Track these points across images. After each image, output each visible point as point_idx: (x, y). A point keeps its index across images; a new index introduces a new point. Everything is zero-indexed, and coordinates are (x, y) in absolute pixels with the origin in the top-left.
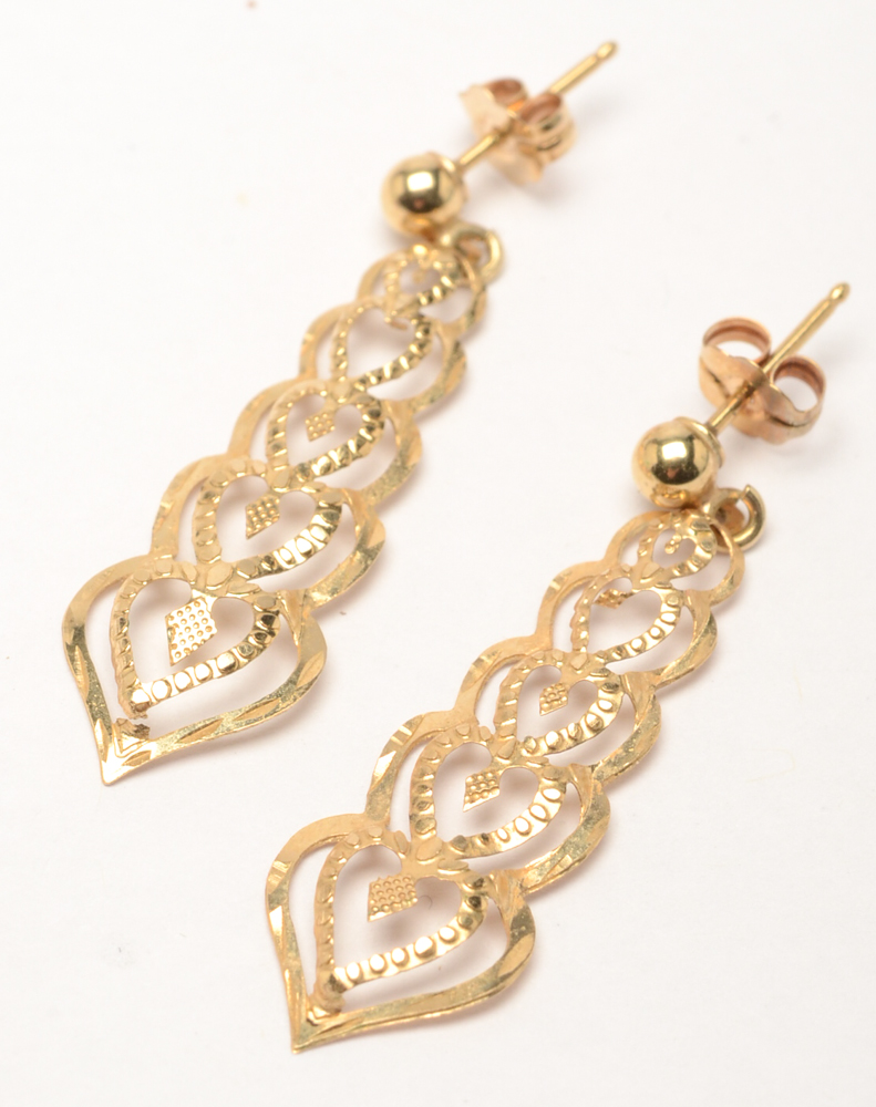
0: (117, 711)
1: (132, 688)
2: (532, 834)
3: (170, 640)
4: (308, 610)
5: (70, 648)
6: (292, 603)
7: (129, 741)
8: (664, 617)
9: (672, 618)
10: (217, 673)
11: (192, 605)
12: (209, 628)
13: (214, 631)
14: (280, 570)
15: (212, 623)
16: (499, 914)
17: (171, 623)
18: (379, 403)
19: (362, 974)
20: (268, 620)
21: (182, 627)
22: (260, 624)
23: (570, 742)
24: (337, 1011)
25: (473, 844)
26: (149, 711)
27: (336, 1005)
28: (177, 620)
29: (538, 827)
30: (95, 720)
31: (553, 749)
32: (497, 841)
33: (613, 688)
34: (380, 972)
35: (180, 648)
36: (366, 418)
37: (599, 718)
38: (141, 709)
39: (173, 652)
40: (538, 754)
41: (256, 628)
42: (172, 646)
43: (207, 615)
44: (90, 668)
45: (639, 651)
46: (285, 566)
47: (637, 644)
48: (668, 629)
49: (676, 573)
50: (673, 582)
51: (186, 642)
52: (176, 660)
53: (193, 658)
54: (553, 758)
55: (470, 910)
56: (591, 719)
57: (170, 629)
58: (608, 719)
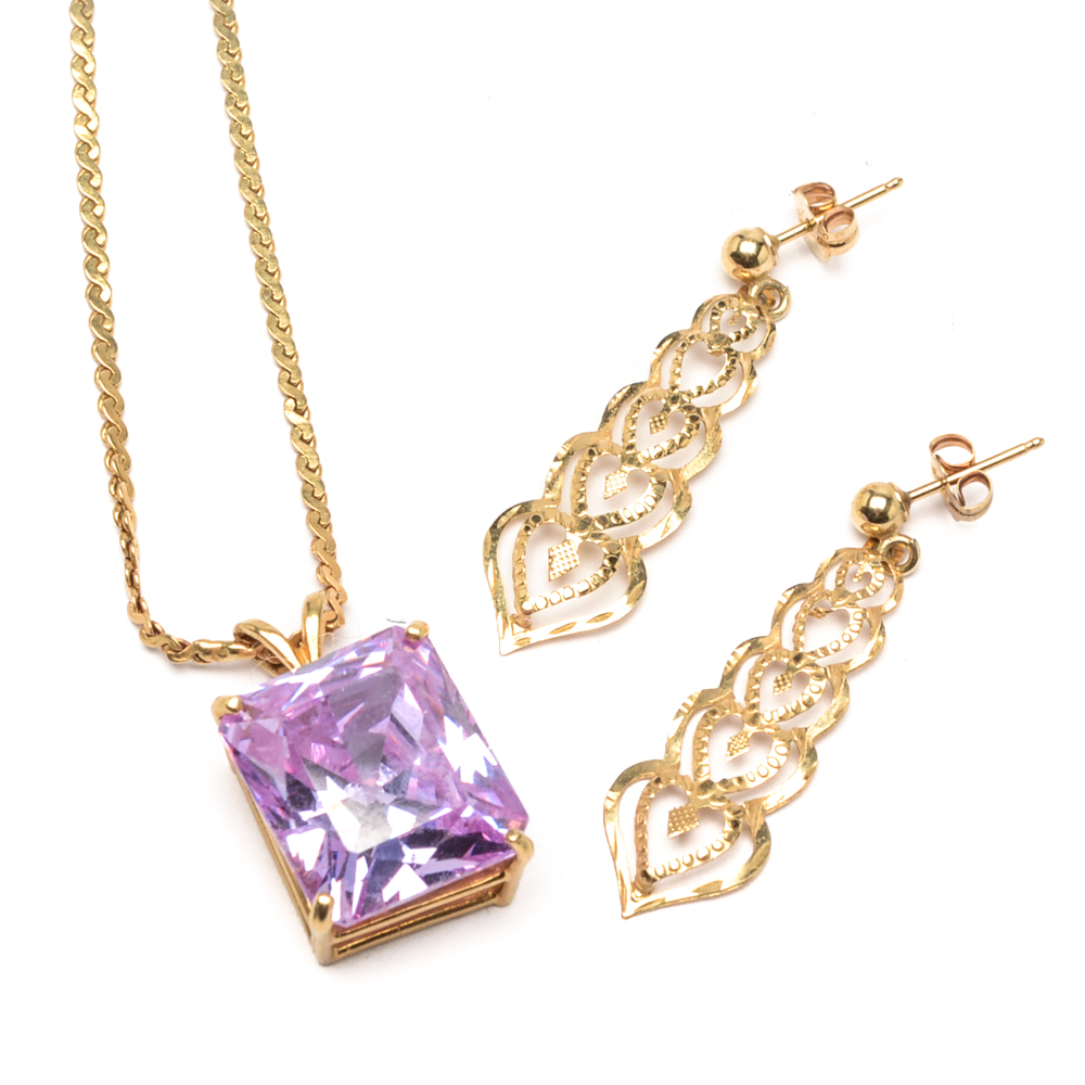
0: (512, 610)
1: (524, 598)
2: (770, 776)
3: (550, 564)
4: (638, 550)
5: (487, 560)
6: (628, 545)
7: (517, 628)
8: (852, 627)
9: (857, 628)
10: (577, 595)
11: (566, 544)
12: (575, 561)
13: (578, 563)
14: (623, 523)
15: (577, 557)
16: (748, 829)
17: (551, 554)
18: (698, 410)
19: (665, 872)
20: (613, 560)
21: (558, 556)
22: (607, 562)
23: (793, 714)
24: (649, 893)
25: (732, 784)
26: (532, 615)
27: (648, 890)
28: (556, 552)
29: (773, 772)
30: (498, 611)
31: (781, 719)
32: (747, 781)
33: (819, 677)
34: (676, 870)
35: (556, 571)
36: (688, 421)
37: (810, 698)
38: (528, 613)
39: (551, 573)
40: (773, 723)
41: (604, 565)
42: (551, 569)
43: (575, 553)
44: (497, 576)
45: (836, 651)
46: (626, 521)
47: (835, 646)
48: (854, 636)
49: (860, 597)
50: (858, 602)
51: (560, 567)
52: (552, 578)
53: (563, 579)
54: (782, 724)
55: (731, 830)
56: (806, 698)
57: (550, 557)
58: (816, 698)
